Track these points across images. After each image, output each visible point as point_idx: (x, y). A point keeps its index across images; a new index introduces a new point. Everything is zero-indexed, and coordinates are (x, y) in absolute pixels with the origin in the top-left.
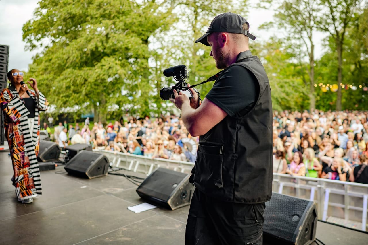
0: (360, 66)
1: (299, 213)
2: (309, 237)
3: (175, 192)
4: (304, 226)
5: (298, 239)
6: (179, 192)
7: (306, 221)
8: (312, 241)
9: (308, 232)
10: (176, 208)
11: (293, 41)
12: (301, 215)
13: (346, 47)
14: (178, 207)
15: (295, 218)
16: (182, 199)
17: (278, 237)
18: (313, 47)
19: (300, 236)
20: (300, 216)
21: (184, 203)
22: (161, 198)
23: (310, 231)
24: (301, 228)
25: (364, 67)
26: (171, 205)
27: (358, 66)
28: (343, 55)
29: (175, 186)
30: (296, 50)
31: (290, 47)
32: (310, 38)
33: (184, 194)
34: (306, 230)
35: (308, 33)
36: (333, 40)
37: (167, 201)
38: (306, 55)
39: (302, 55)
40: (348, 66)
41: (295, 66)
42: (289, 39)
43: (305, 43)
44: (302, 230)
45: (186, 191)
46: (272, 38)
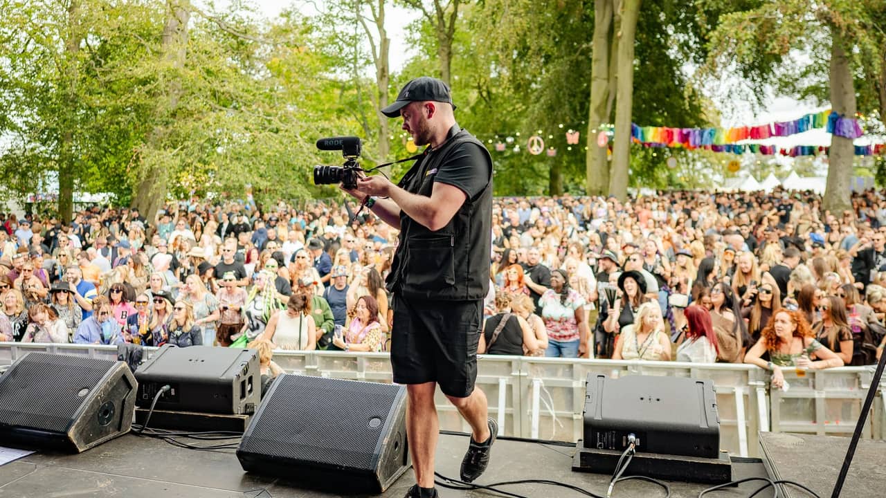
0: (489, 93)
1: (380, 413)
2: (402, 459)
3: (83, 408)
4: (392, 436)
5: (382, 463)
6: (96, 407)
7: (395, 426)
8: (406, 467)
9: (399, 451)
10: (88, 446)
11: (340, 27)
12: (386, 417)
13: (461, 48)
14: (94, 443)
15: (375, 423)
16: (102, 424)
17: (342, 467)
18: (385, 42)
19: (385, 456)
20: (382, 419)
21: (107, 433)
22: (47, 428)
23: (403, 446)
24: (386, 441)
25: (497, 96)
26: (75, 442)
27: (485, 94)
28: (453, 67)
29: (83, 392)
30: (347, 49)
31: (333, 39)
32: (379, 21)
33: (106, 412)
34: (396, 445)
35: (373, 10)
36: (431, 29)
37: (65, 433)
38: (368, 62)
39: (361, 62)
40: (463, 93)
41: (344, 88)
42: (328, 20)
43: (368, 32)
44: (389, 444)
45: (111, 404)
46: (287, 15)
